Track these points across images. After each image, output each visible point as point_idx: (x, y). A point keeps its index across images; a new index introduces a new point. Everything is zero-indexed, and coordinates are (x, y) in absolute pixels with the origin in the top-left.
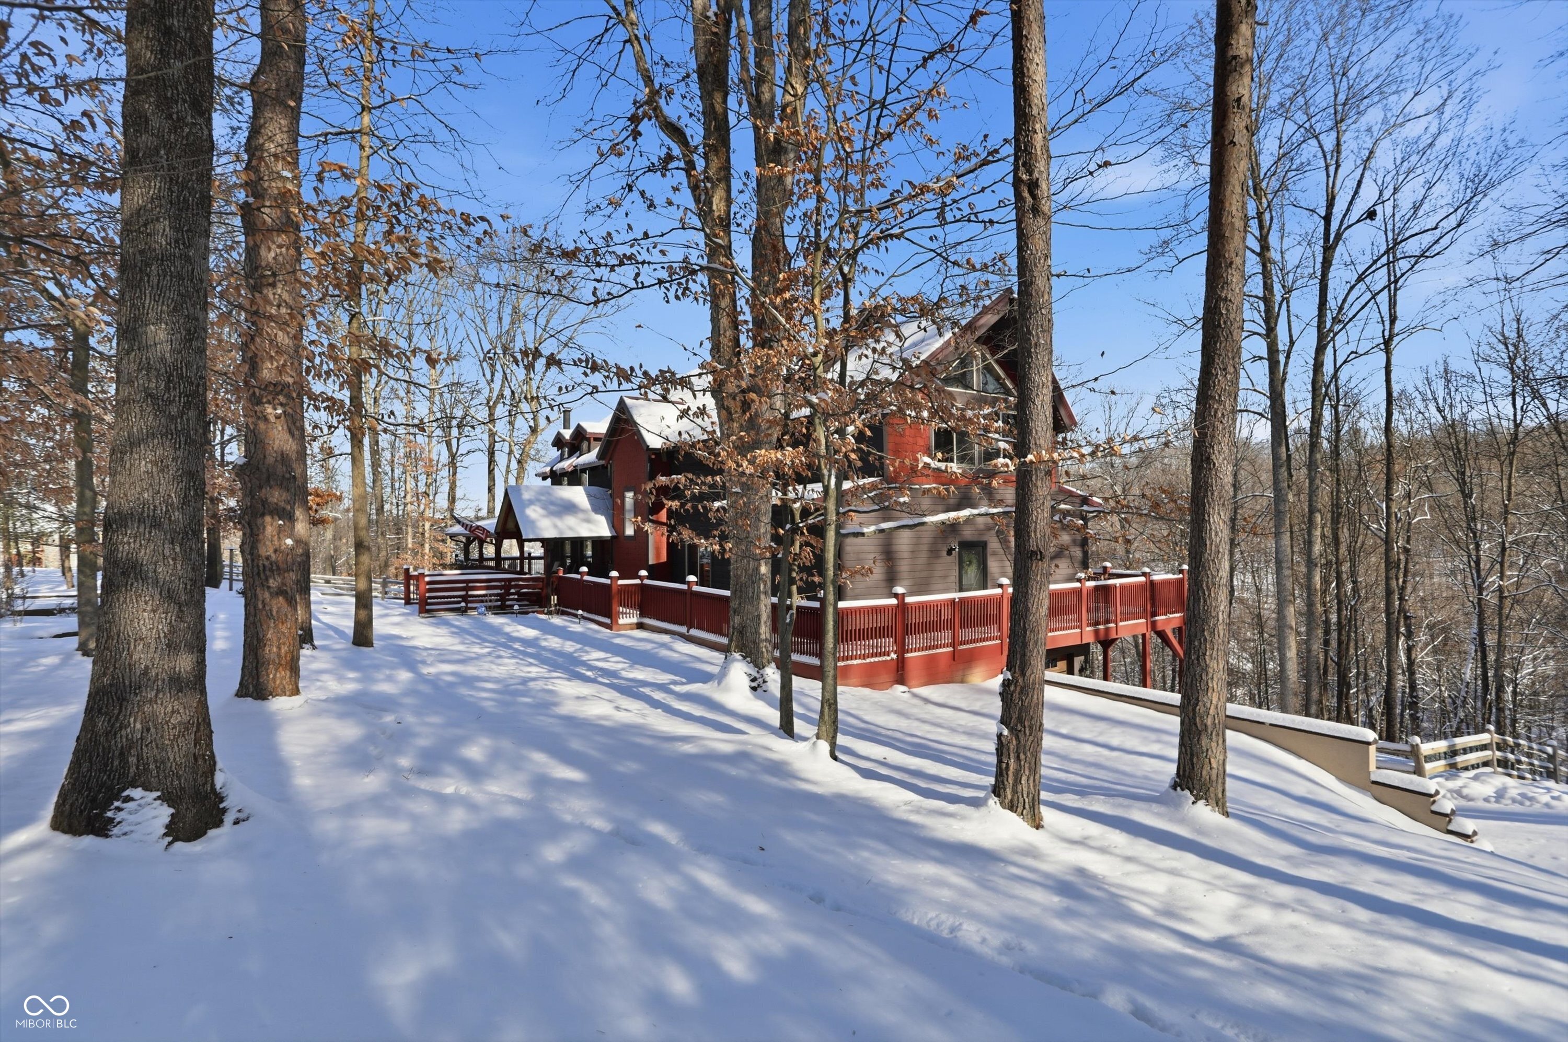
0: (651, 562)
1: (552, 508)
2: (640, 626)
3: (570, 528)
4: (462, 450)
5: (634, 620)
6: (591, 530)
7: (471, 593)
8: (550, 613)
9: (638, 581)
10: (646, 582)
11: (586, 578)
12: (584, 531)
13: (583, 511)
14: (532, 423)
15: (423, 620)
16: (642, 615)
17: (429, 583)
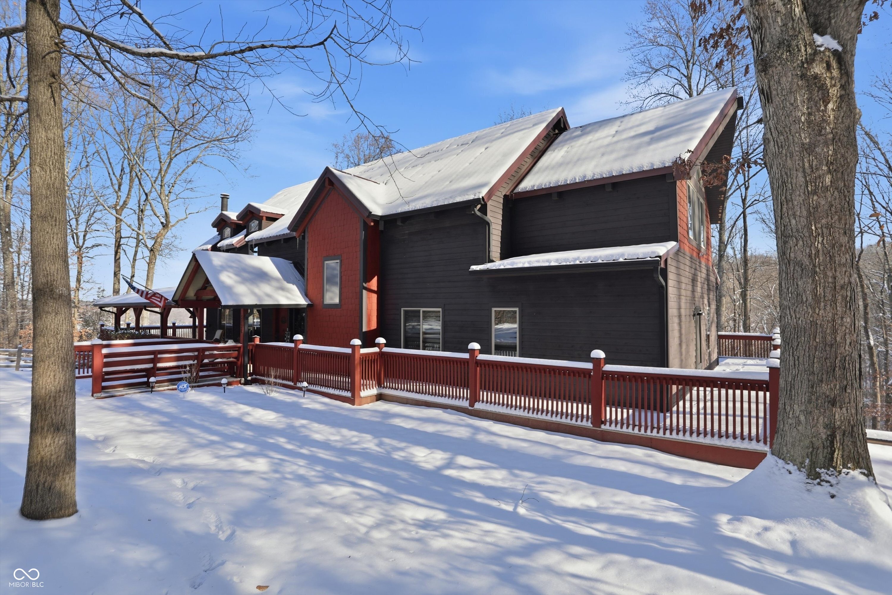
0: (364, 330)
1: (245, 275)
2: (380, 397)
3: (268, 296)
4: (88, 244)
5: (374, 391)
6: (288, 298)
7: (160, 365)
8: (247, 383)
9: (376, 350)
10: (386, 349)
11: (302, 346)
12: (283, 300)
13: (277, 280)
14: (163, 220)
15: (100, 403)
16: (380, 384)
17: (107, 356)
